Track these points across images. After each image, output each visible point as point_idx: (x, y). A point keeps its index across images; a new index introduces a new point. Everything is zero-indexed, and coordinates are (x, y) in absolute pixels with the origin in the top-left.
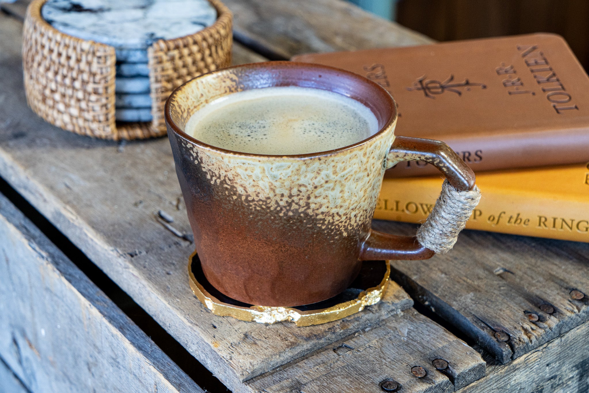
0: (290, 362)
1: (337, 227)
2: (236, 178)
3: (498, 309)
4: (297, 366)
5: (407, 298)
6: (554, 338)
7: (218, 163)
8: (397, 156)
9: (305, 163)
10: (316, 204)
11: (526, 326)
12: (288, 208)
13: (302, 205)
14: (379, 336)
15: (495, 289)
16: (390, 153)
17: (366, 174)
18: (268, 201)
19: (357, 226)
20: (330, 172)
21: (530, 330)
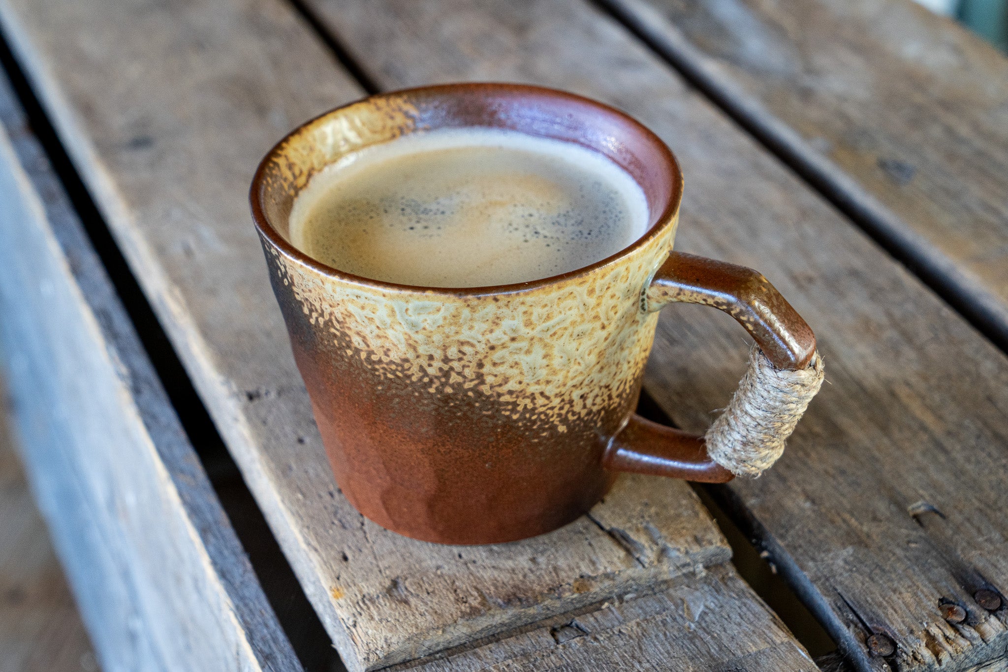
0: (465, 643)
1: (543, 417)
2: (347, 319)
3: (889, 588)
4: (475, 653)
5: (719, 544)
6: (993, 659)
7: (317, 289)
8: (665, 294)
9: (468, 306)
10: (496, 376)
11: (934, 630)
12: (443, 380)
13: (470, 378)
14: (646, 613)
15: (898, 545)
16: (652, 285)
17: (598, 324)
18: (406, 365)
19: (588, 414)
20: (518, 322)
21: (941, 639)
